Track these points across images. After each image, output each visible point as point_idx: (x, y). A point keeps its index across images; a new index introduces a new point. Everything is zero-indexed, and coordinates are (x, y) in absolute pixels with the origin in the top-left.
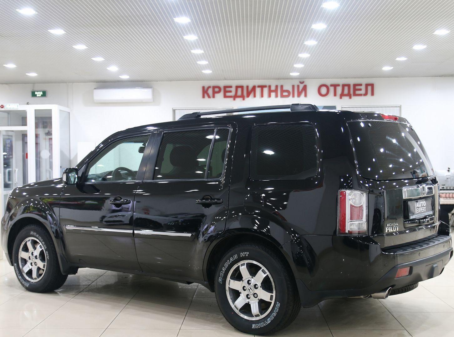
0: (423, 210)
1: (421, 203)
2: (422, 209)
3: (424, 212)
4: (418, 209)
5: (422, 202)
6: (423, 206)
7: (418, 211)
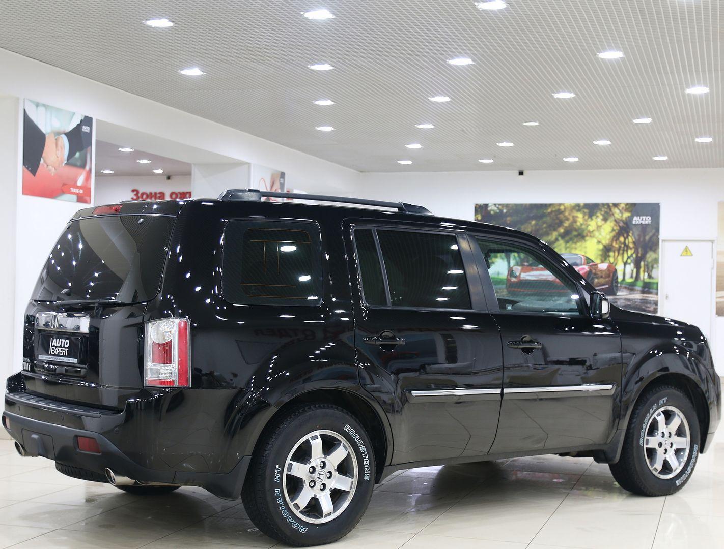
0: (61, 353)
1: (62, 342)
2: (62, 350)
3: (63, 356)
4: (53, 349)
5: (63, 340)
6: (64, 347)
7: (53, 352)
